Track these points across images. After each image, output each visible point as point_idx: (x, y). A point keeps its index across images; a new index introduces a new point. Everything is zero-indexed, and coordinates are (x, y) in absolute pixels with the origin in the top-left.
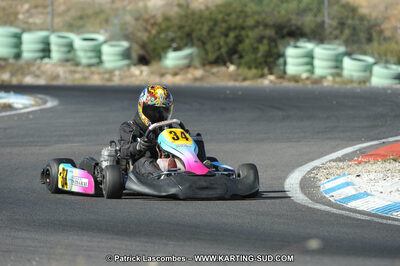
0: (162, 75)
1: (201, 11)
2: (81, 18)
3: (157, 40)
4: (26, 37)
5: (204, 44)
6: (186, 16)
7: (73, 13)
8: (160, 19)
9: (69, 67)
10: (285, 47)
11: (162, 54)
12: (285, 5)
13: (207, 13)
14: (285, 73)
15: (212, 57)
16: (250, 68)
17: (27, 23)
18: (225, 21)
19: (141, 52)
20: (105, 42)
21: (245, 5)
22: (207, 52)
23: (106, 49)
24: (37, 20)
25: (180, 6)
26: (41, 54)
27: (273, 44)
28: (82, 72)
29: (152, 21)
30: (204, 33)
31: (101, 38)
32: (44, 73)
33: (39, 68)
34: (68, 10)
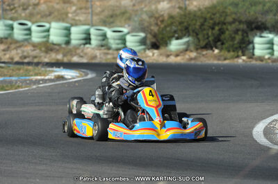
0: (168, 56)
1: (195, 11)
2: (112, 16)
3: (164, 32)
4: (74, 30)
5: (197, 34)
6: (185, 15)
7: (106, 13)
8: (166, 17)
9: (104, 50)
10: (254, 37)
11: (168, 42)
12: (253, 8)
13: (199, 13)
14: (253, 55)
15: (203, 43)
16: (229, 51)
17: (74, 20)
18: (212, 19)
19: (154, 40)
20: (128, 33)
21: (226, 8)
22: (199, 40)
23: (129, 38)
24: (82, 18)
25: (180, 8)
26: (84, 42)
27: (245, 35)
28: (113, 54)
29: (161, 19)
30: (197, 27)
31: (125, 30)
32: (86, 54)
33: (83, 51)
34: (103, 11)
